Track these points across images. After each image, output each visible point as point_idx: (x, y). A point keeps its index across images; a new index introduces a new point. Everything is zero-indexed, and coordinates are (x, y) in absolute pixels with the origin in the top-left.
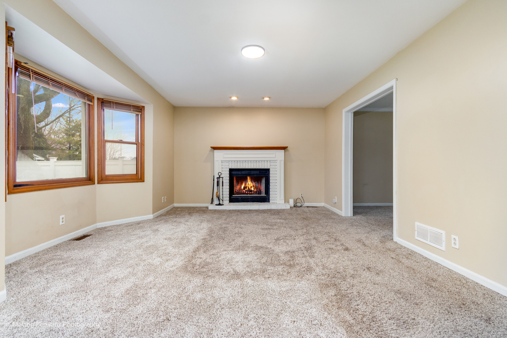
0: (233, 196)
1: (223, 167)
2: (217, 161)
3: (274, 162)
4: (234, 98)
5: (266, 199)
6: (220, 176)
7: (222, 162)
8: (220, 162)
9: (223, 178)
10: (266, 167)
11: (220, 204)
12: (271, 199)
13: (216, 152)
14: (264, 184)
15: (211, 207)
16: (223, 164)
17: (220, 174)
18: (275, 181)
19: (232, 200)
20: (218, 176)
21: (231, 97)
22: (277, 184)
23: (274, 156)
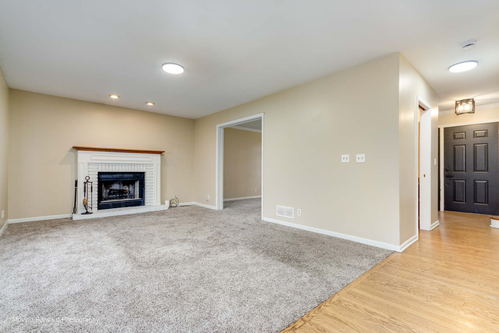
0: (101, 202)
1: (90, 170)
2: (82, 163)
3: (151, 165)
4: (114, 97)
5: (140, 203)
6: (87, 180)
7: (89, 164)
8: (87, 164)
9: (92, 183)
10: (142, 171)
11: (87, 213)
12: (146, 201)
13: (80, 153)
14: (138, 188)
15: (76, 217)
16: (90, 167)
17: (87, 178)
18: (151, 184)
19: (100, 207)
20: (86, 181)
21: (110, 95)
22: (153, 187)
23: (150, 159)
